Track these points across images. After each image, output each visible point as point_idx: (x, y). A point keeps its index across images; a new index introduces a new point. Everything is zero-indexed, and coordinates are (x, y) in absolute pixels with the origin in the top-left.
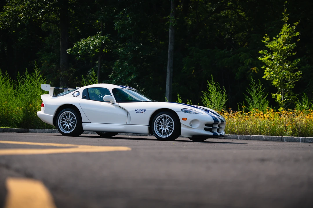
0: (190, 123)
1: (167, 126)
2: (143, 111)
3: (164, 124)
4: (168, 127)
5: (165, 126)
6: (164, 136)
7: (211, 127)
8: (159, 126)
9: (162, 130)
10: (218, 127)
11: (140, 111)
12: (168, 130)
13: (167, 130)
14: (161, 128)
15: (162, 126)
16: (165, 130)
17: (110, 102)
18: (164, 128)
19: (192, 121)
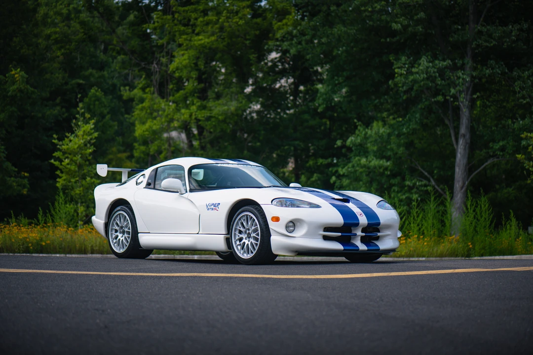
0: (287, 227)
1: (252, 235)
2: (216, 206)
3: (248, 232)
4: (254, 237)
5: (249, 236)
6: (249, 255)
7: (340, 234)
8: (241, 236)
9: (244, 243)
10: (362, 232)
11: (212, 207)
12: (254, 242)
13: (251, 243)
14: (244, 240)
15: (244, 236)
16: (249, 243)
17: (178, 192)
18: (248, 239)
19: (291, 222)
